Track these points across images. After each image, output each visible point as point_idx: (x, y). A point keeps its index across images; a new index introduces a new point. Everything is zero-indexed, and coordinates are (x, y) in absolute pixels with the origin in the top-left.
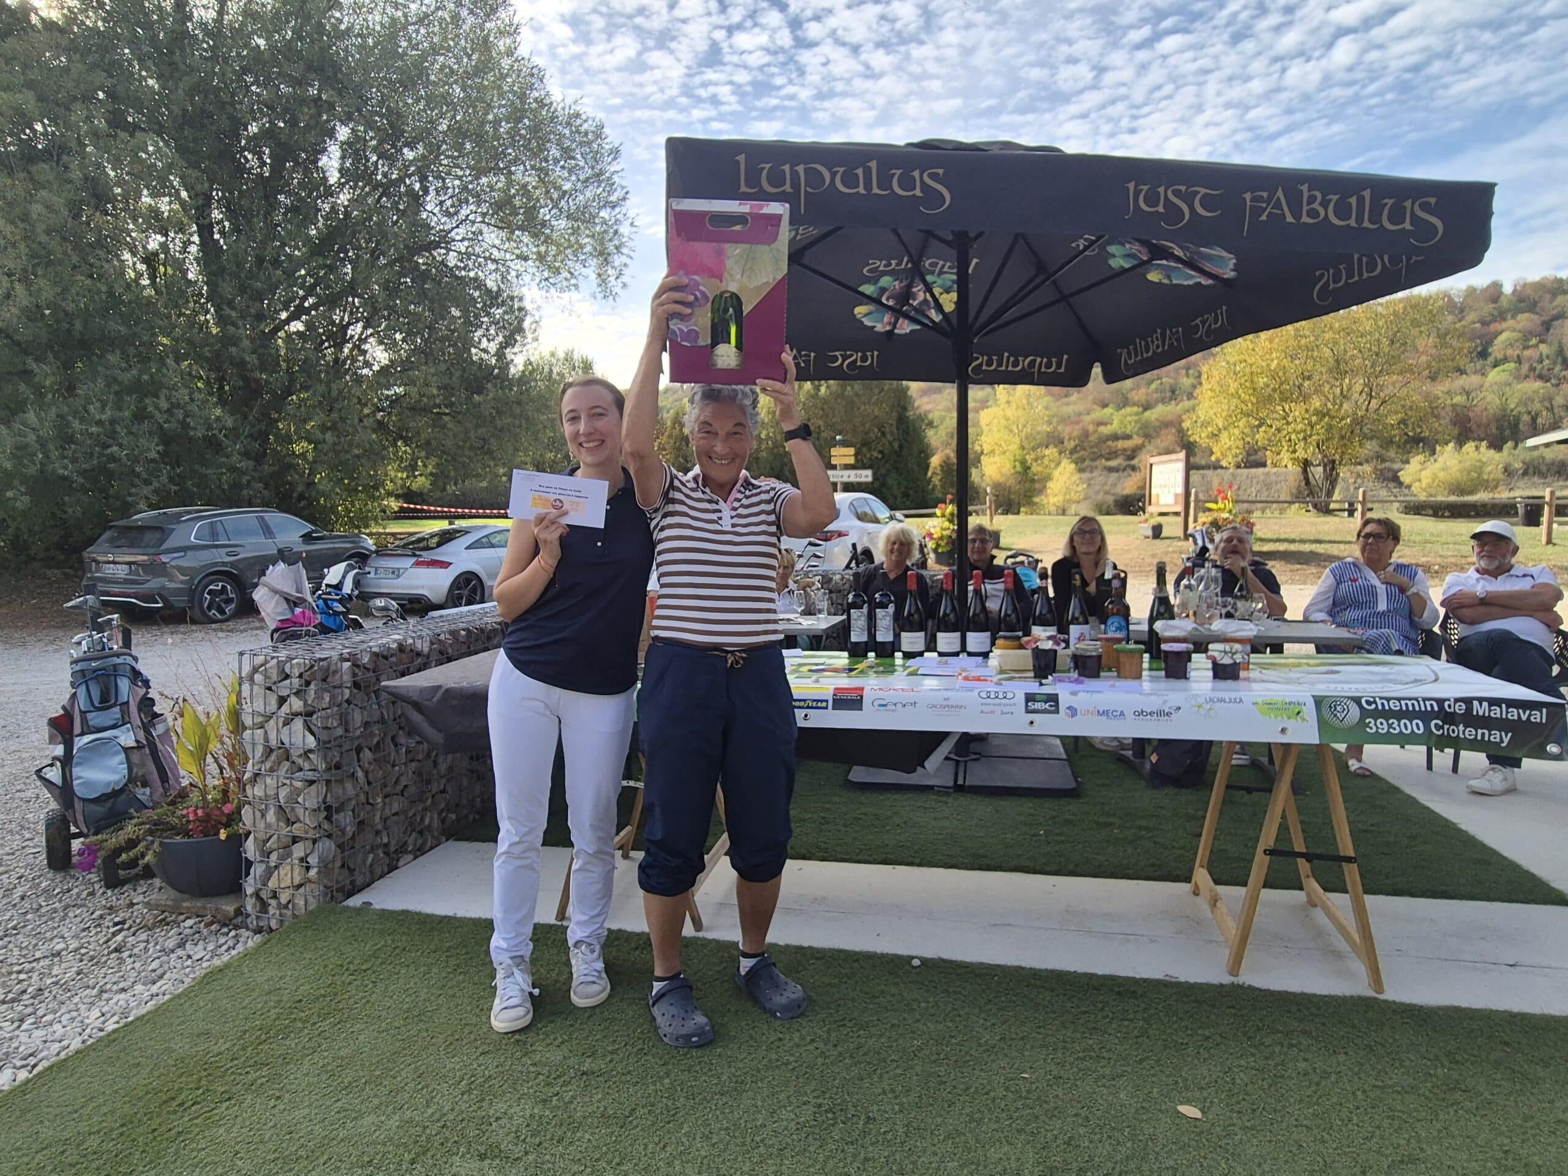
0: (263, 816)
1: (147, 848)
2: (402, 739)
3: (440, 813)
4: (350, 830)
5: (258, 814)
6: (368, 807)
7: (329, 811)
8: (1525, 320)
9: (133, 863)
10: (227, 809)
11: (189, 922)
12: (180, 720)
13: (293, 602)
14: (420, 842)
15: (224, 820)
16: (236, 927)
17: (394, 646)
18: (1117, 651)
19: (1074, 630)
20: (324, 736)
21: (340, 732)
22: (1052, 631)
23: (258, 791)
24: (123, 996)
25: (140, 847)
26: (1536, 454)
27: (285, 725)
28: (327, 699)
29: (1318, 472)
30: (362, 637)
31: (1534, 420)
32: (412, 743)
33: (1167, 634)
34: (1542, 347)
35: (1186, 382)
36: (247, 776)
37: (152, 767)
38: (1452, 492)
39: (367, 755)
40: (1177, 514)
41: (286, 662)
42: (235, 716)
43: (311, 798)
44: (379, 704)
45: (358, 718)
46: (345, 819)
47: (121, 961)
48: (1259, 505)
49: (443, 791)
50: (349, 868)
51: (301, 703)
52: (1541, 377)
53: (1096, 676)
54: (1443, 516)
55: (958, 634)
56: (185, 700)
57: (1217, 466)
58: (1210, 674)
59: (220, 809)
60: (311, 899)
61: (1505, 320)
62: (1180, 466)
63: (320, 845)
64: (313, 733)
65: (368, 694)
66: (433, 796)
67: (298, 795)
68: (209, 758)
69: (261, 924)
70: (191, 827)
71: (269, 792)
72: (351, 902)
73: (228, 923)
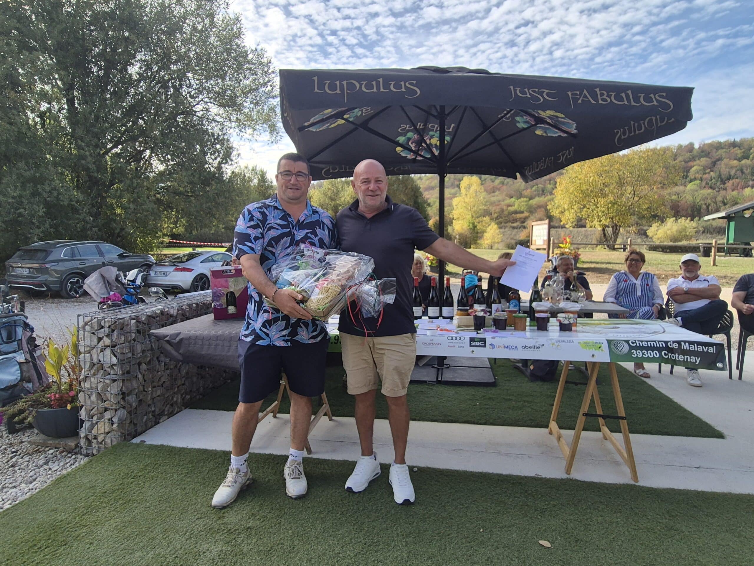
0: (90, 397)
1: (29, 414)
2: (162, 358)
3: (182, 395)
4: (134, 404)
5: (87, 397)
6: (145, 393)
7: (124, 395)
8: (704, 161)
9: (21, 422)
10: (72, 393)
11: (51, 451)
12: (47, 349)
14: (171, 410)
15: (70, 399)
16: (76, 454)
17: (159, 312)
18: (514, 317)
19: (494, 306)
20: (121, 357)
21: (130, 355)
22: (483, 307)
23: (87, 385)
24: (14, 490)
25: (26, 413)
26: (708, 223)
27: (101, 351)
28: (123, 339)
29: (609, 230)
30: (142, 307)
31: (708, 207)
32: (168, 360)
33: (538, 309)
34: (712, 173)
35: (549, 187)
36: (81, 377)
37: (34, 372)
38: (671, 241)
39: (144, 366)
40: (544, 249)
41: (102, 320)
42: (76, 347)
43: (114, 389)
44: (150, 341)
45: (139, 348)
46: (132, 399)
47: (15, 472)
48: (582, 246)
49: (183, 384)
50: (134, 423)
51: (110, 341)
52: (711, 187)
53: (504, 329)
54: (666, 252)
55: (438, 308)
56: (50, 339)
57: (563, 227)
58: (558, 328)
59: (68, 394)
60: (114, 439)
61: (695, 160)
62: (546, 227)
63: (119, 412)
64: (115, 356)
65: (144, 336)
66: (178, 387)
67: (108, 387)
68: (62, 367)
69: (88, 452)
70: (52, 403)
71: (93, 385)
72: (134, 441)
73: (70, 452)
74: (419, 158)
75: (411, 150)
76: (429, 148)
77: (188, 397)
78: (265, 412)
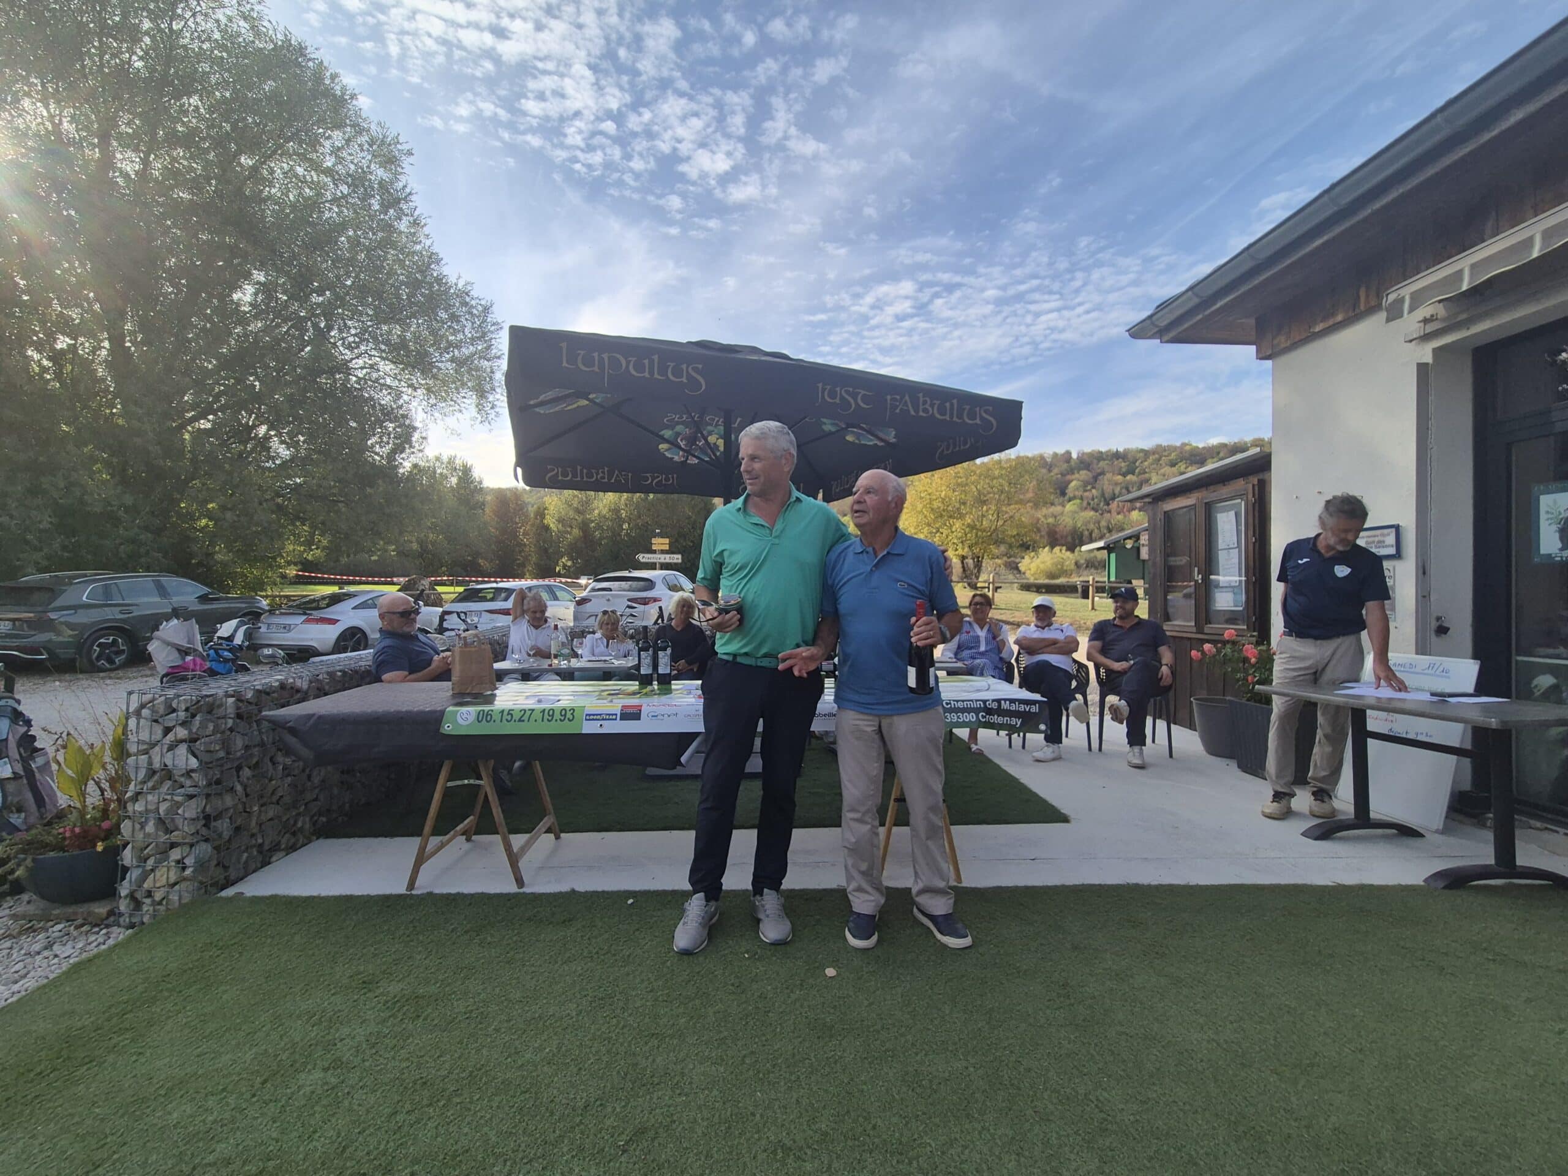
0: (142, 827)
1: (19, 865)
2: (280, 758)
3: (312, 818)
4: (226, 835)
5: (138, 826)
6: (245, 815)
7: (207, 819)
8: (1084, 474)
10: (106, 825)
11: (59, 927)
12: (62, 751)
13: (183, 652)
14: (292, 841)
15: (102, 835)
16: (107, 926)
17: (277, 684)
21: (222, 754)
23: (139, 807)
25: (11, 864)
27: (169, 750)
28: (211, 728)
29: (970, 562)
30: (247, 678)
31: (1088, 534)
32: (288, 761)
36: (128, 795)
37: (29, 796)
38: (1047, 577)
39: (246, 772)
41: (173, 699)
42: (120, 745)
43: (191, 810)
44: (259, 731)
46: (224, 826)
49: (315, 800)
50: (224, 866)
51: (186, 732)
52: (1093, 509)
56: (69, 734)
59: (99, 826)
60: (185, 894)
61: (1073, 474)
63: (197, 850)
64: (195, 756)
65: (249, 724)
66: (306, 804)
67: (178, 808)
68: (91, 782)
69: (134, 920)
70: (67, 843)
71: (149, 807)
72: (224, 894)
73: (99, 923)
74: (692, 461)
75: (680, 449)
77: (324, 819)
78: (452, 833)
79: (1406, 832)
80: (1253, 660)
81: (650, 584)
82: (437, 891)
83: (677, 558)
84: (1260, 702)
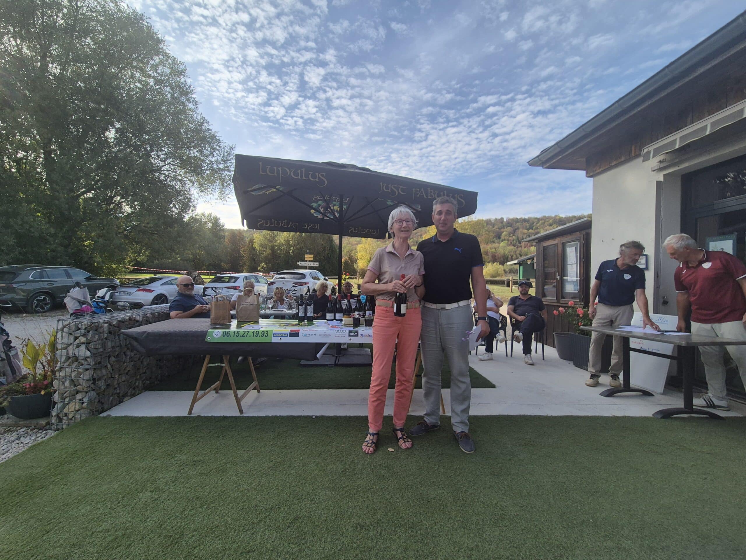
0: (63, 383)
1: (4, 400)
2: (128, 353)
4: (103, 388)
5: (61, 383)
6: (112, 379)
7: (94, 380)
8: (509, 229)
10: (45, 382)
11: (23, 430)
12: (25, 347)
13: (81, 303)
14: (133, 392)
15: (44, 387)
16: (46, 430)
17: (127, 318)
21: (101, 350)
23: (62, 374)
27: (77, 347)
28: (97, 338)
30: (113, 315)
31: (509, 257)
32: (133, 354)
34: (514, 237)
36: (57, 368)
37: (9, 368)
39: (113, 359)
41: (78, 324)
42: (53, 345)
43: (87, 376)
44: (119, 339)
46: (102, 384)
49: (144, 373)
50: (101, 402)
51: (85, 339)
52: (513, 245)
56: (29, 339)
59: (43, 383)
60: (83, 415)
61: (504, 228)
63: (89, 394)
64: (89, 350)
65: (115, 336)
66: (140, 375)
67: (81, 375)
68: (38, 362)
69: (58, 427)
70: (27, 390)
71: (67, 374)
72: (102, 415)
73: (41, 428)
74: (326, 218)
75: (320, 212)
76: (333, 212)
77: (148, 382)
78: (209, 389)
79: (646, 394)
80: (581, 315)
81: (303, 276)
82: (202, 415)
83: (317, 264)
84: (584, 334)
